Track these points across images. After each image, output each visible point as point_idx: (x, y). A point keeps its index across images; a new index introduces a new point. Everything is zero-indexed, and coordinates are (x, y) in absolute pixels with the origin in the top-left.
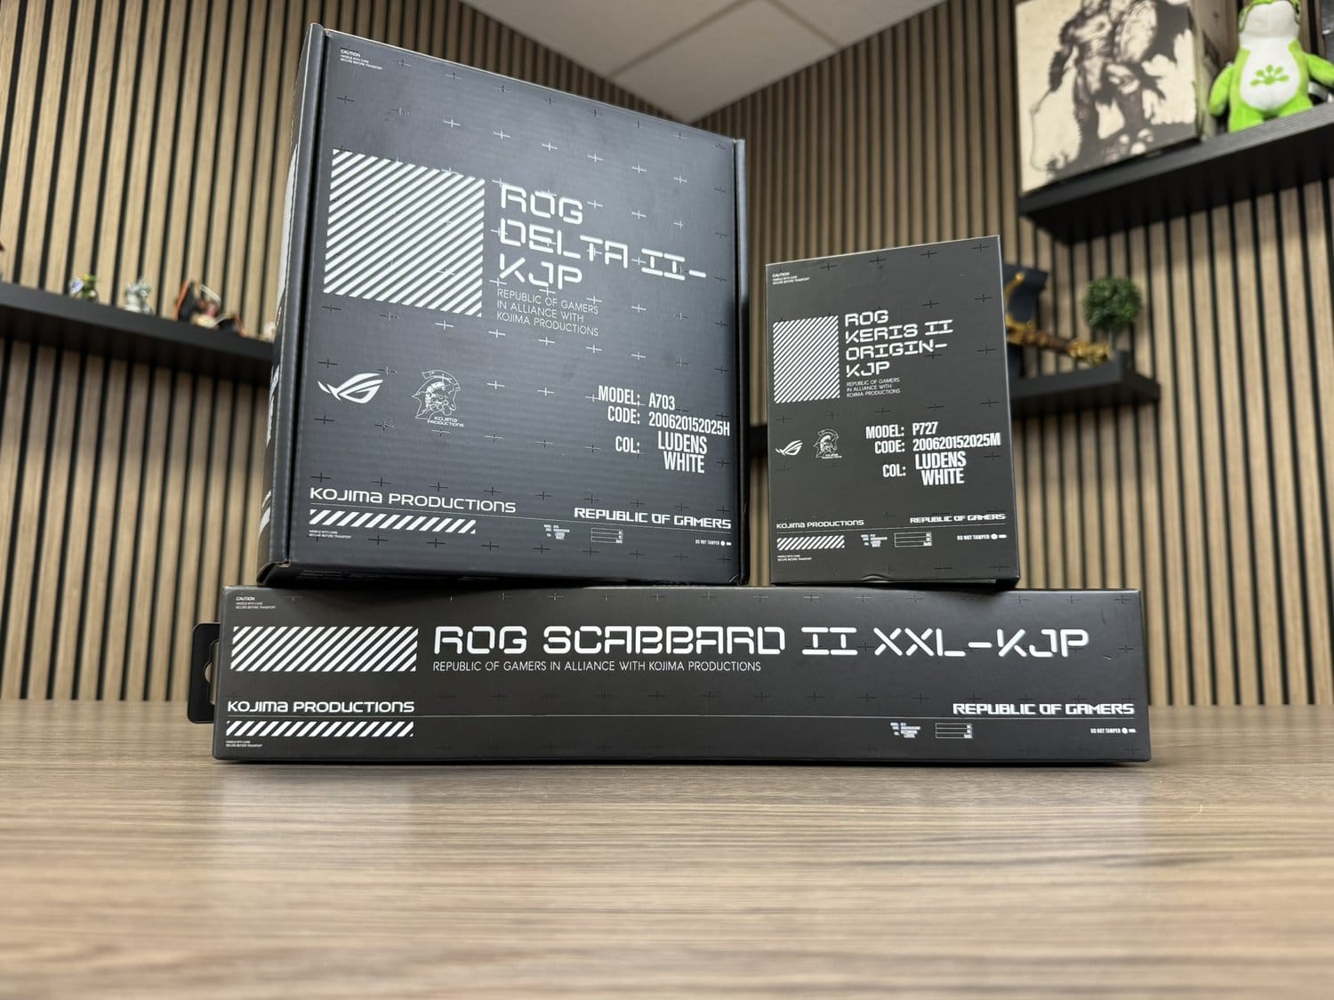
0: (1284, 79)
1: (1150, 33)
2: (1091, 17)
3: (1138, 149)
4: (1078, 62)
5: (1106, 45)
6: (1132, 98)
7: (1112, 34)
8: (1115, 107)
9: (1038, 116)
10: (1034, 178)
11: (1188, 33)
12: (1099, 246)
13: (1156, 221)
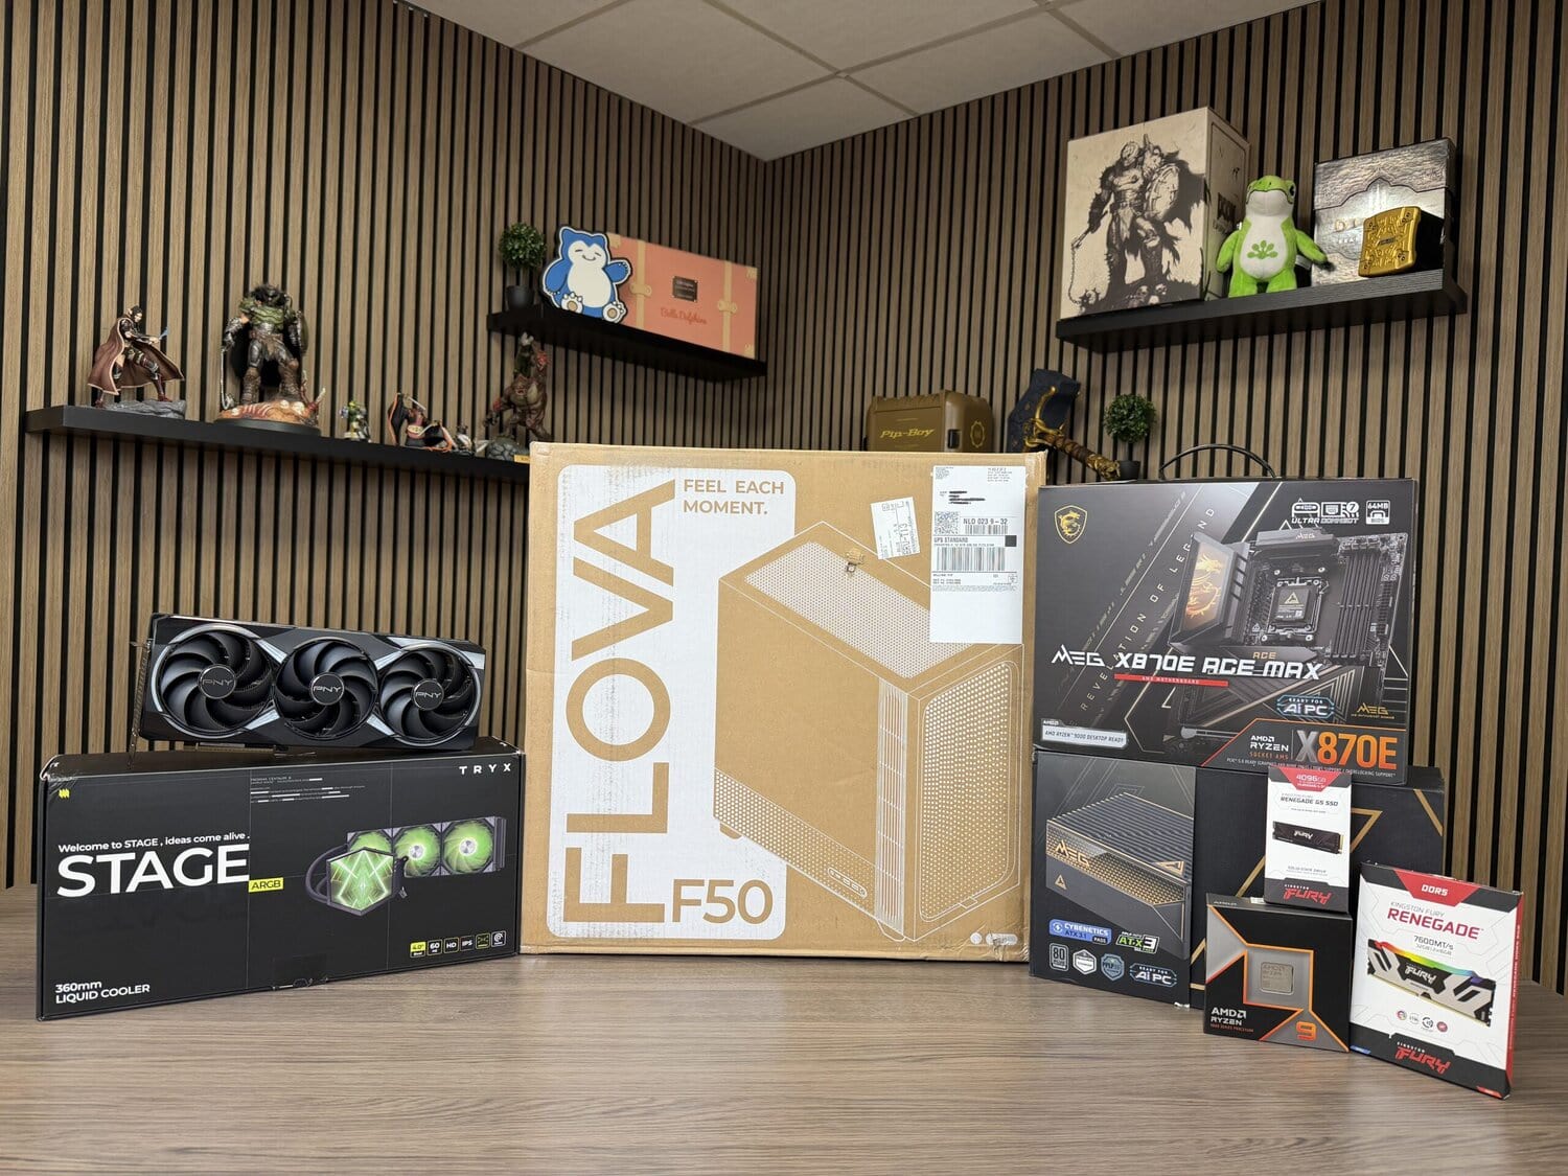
0: (1274, 255)
1: (1173, 195)
2: (1128, 168)
3: (1154, 300)
4: (1114, 208)
5: (1136, 199)
6: (1154, 252)
7: (1143, 189)
8: (1139, 257)
9: (1077, 251)
10: (1069, 309)
11: (1202, 203)
12: (1128, 357)
13: (1177, 344)
